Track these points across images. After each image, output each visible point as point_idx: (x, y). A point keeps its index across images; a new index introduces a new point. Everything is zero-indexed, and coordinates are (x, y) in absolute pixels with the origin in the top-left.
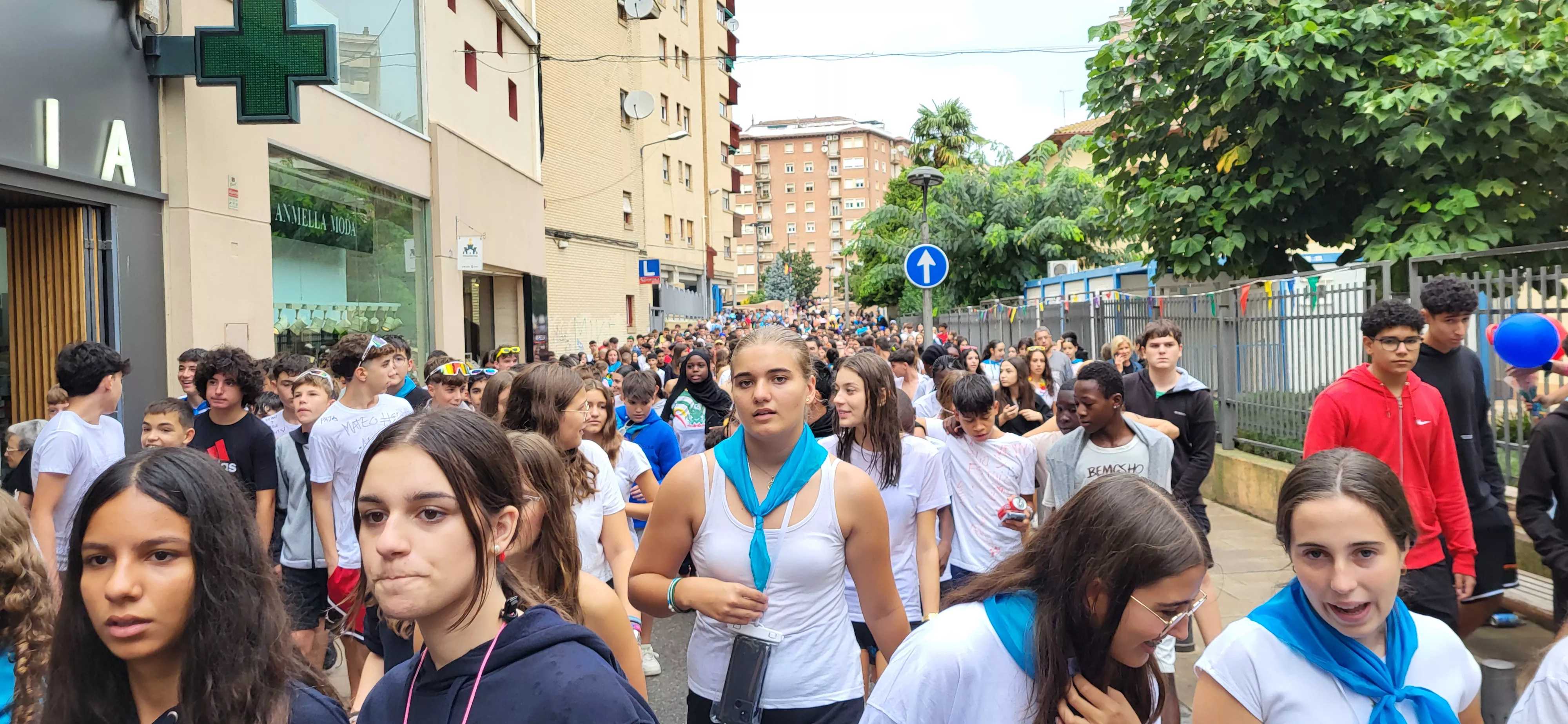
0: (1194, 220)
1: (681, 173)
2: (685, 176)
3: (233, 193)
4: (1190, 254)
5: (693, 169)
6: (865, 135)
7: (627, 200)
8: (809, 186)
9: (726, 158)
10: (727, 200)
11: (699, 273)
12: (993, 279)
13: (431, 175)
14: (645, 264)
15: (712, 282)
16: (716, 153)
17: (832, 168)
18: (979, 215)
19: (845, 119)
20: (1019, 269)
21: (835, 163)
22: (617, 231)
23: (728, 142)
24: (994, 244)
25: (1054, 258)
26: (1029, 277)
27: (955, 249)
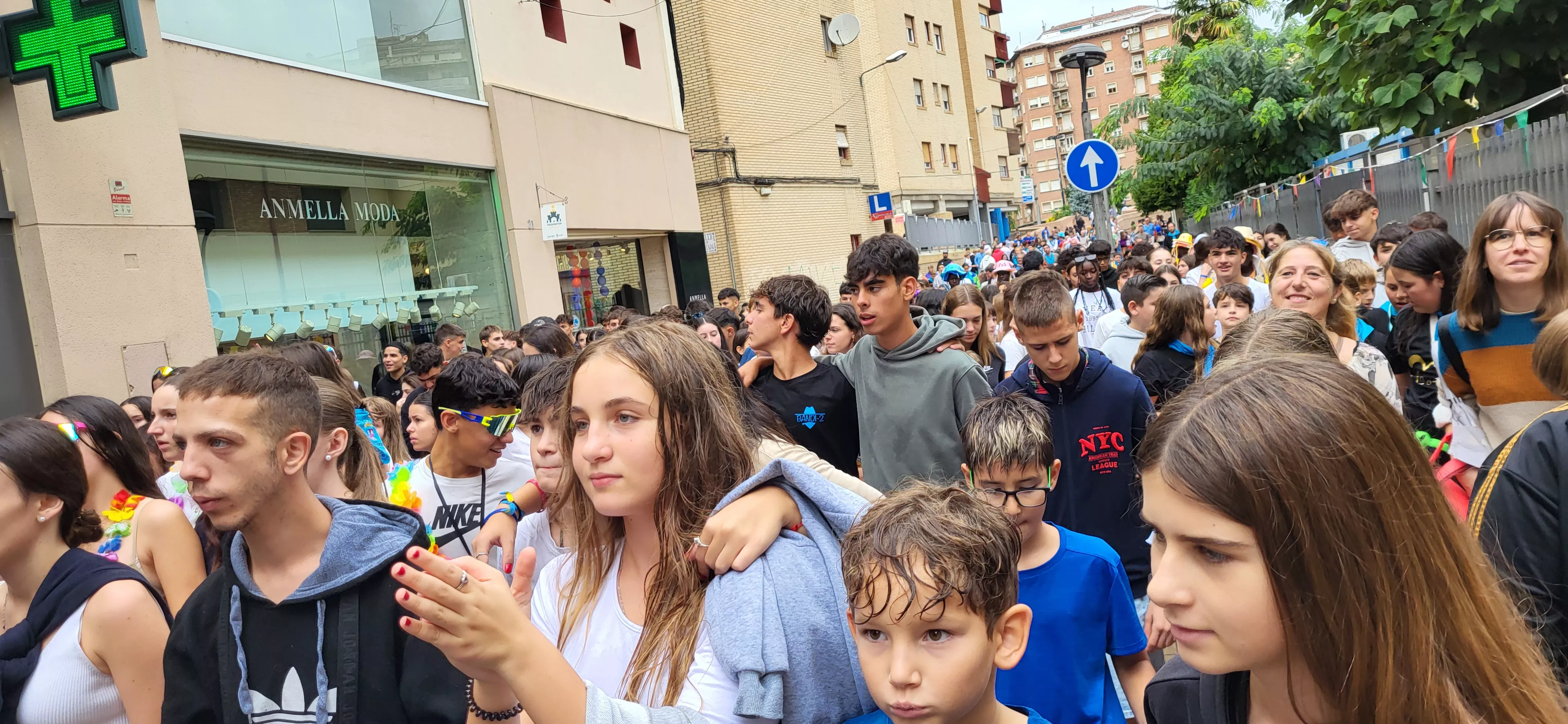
0: (1411, 53)
1: (938, 96)
2: (943, 97)
3: (123, 199)
4: (1401, 103)
5: (951, 89)
6: (1170, 21)
7: (843, 134)
8: (1112, 87)
9: (994, 72)
10: (999, 117)
11: (970, 198)
12: (1273, 164)
13: (493, 142)
14: (876, 198)
15: (990, 206)
16: (979, 67)
17: (1136, 63)
18: (1246, 90)
19: (1145, 7)
20: (1306, 148)
21: (1139, 58)
22: (833, 168)
23: (994, 54)
24: (1264, 122)
25: (1348, 129)
26: (1318, 155)
27: (1222, 135)
